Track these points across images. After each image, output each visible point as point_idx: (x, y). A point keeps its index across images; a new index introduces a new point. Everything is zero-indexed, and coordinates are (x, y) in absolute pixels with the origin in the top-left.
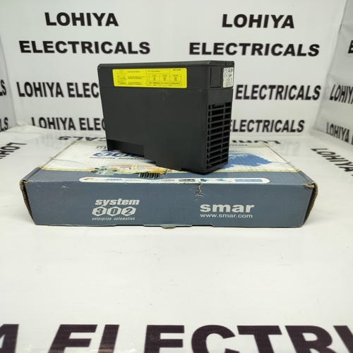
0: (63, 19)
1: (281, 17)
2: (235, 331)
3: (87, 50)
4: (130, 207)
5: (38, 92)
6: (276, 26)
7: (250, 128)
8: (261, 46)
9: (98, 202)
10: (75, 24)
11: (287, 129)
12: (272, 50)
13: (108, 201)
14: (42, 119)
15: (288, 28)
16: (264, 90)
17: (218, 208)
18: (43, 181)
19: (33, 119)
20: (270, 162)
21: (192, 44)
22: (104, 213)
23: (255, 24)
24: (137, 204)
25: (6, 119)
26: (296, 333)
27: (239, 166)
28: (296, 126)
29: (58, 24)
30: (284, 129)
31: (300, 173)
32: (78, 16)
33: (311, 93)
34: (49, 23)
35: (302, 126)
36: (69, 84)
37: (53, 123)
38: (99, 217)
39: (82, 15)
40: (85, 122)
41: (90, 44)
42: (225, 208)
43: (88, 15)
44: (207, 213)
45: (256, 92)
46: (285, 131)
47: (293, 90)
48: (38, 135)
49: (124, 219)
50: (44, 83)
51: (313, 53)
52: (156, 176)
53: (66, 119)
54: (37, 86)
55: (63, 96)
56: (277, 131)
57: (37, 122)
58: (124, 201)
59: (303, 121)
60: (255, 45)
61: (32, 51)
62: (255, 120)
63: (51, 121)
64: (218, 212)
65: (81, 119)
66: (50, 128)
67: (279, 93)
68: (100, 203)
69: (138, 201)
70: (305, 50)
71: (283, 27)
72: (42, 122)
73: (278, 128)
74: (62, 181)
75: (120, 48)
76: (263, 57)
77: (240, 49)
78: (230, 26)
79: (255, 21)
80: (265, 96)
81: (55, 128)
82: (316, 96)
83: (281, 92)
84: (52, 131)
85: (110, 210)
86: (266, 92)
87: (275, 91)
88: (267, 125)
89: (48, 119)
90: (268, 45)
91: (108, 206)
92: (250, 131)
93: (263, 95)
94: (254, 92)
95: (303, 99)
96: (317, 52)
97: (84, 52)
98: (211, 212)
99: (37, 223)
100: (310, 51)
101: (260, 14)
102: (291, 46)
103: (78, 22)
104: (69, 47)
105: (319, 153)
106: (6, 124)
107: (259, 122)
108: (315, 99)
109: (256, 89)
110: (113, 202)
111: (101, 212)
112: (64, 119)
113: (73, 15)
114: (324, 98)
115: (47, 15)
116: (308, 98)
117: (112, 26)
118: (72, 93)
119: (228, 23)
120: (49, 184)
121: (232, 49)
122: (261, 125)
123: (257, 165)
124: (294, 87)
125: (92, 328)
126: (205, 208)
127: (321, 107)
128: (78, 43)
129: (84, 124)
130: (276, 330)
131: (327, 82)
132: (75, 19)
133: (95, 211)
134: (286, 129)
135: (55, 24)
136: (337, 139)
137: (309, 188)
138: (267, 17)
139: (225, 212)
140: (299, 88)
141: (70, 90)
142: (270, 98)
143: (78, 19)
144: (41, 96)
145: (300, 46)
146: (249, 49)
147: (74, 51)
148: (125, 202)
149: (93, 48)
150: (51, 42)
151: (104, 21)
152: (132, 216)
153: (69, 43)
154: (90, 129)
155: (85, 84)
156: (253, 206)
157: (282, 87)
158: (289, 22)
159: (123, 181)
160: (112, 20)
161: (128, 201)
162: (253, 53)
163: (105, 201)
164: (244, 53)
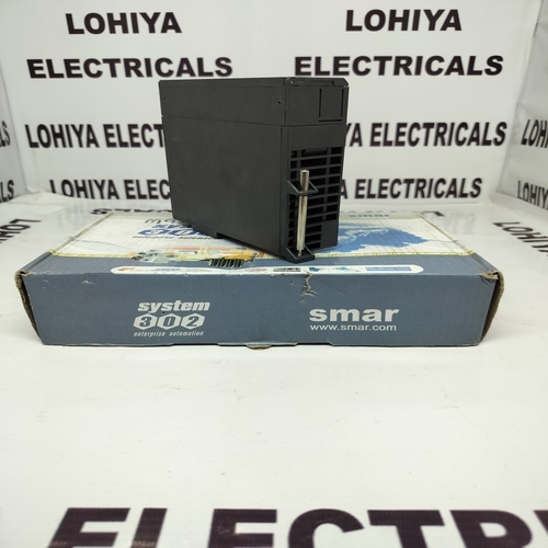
0: (95, 24)
1: (440, 12)
2: (364, 519)
3: (133, 72)
4: (195, 315)
5: (59, 140)
6: (432, 27)
7: (395, 192)
8: (409, 60)
9: (143, 307)
10: (112, 31)
11: (454, 193)
12: (427, 66)
13: (159, 304)
14: (65, 182)
15: (451, 30)
16: (415, 130)
17: (339, 315)
18: (51, 273)
19: (52, 182)
20: (425, 241)
21: (298, 60)
22: (152, 324)
23: (398, 25)
24: (207, 308)
25: (11, 182)
26: (468, 522)
27: (373, 247)
28: (468, 189)
29: (86, 31)
30: (450, 192)
31: (475, 256)
32: (117, 18)
33: (492, 135)
34: (72, 30)
35: (478, 188)
36: (107, 127)
37: (84, 189)
38: (145, 331)
39: (123, 16)
40: (134, 185)
41: (137, 62)
42: (350, 315)
43: (134, 16)
44: (321, 323)
45: (403, 134)
46: (451, 196)
47: (462, 129)
48: (60, 208)
49: (185, 334)
50: (67, 126)
51: (493, 69)
52: (237, 263)
53: (103, 181)
54: (57, 131)
55: (97, 146)
56: (439, 196)
57: (58, 187)
58: (184, 305)
59: (479, 180)
60: (398, 59)
61: (48, 75)
62: (402, 179)
63: (80, 185)
64: (339, 322)
65: (127, 182)
66: (79, 196)
67: (439, 135)
68: (146, 309)
69: (208, 305)
70: (481, 65)
71: (444, 28)
72: (67, 187)
73: (439, 192)
74: (82, 273)
75: (185, 68)
76: (413, 77)
77: (375, 66)
78: (359, 28)
79: (399, 20)
80: (418, 140)
81: (86, 197)
82: (499, 139)
83: (442, 133)
84: (82, 202)
85: (162, 319)
86: (419, 134)
87: (433, 132)
88: (422, 187)
89: (76, 181)
90: (420, 59)
91: (159, 314)
92: (395, 196)
93: (414, 139)
94: (399, 134)
95: (478, 144)
96: (499, 68)
97: (128, 75)
98: (328, 322)
99: (46, 342)
100: (488, 67)
101: (407, 8)
102: (457, 59)
103: (118, 28)
104: (105, 68)
105: (507, 229)
106: (10, 190)
107: (409, 182)
108: (498, 143)
109: (402, 130)
110: (167, 306)
111: (148, 324)
112: (100, 183)
113: (110, 16)
114: (513, 141)
115: (69, 17)
116: (487, 143)
117: (171, 32)
118: (112, 140)
119: (355, 24)
120: (62, 277)
121: (362, 66)
122: (413, 186)
123: (403, 245)
124: (464, 125)
125: (120, 515)
126: (317, 315)
127: (508, 156)
128: (118, 61)
129: (132, 189)
130: (434, 518)
131: (516, 116)
132: (113, 23)
133: (138, 322)
134: (452, 192)
135: (81, 32)
136: (536, 207)
137: (488, 280)
138: (417, 13)
139: (350, 321)
140: (471, 127)
141: (108, 136)
142: (426, 144)
143: (118, 23)
144: (64, 146)
145: (472, 59)
146: (390, 66)
147: (114, 74)
148: (186, 306)
149: (143, 69)
150: (77, 61)
151: (159, 24)
152: (199, 329)
153: (105, 61)
154: (142, 197)
155: (131, 127)
156: (396, 311)
157: (444, 125)
158: (454, 21)
159: (183, 271)
160: (171, 24)
161: (190, 304)
162: (396, 72)
163: (153, 304)
164: (382, 72)
